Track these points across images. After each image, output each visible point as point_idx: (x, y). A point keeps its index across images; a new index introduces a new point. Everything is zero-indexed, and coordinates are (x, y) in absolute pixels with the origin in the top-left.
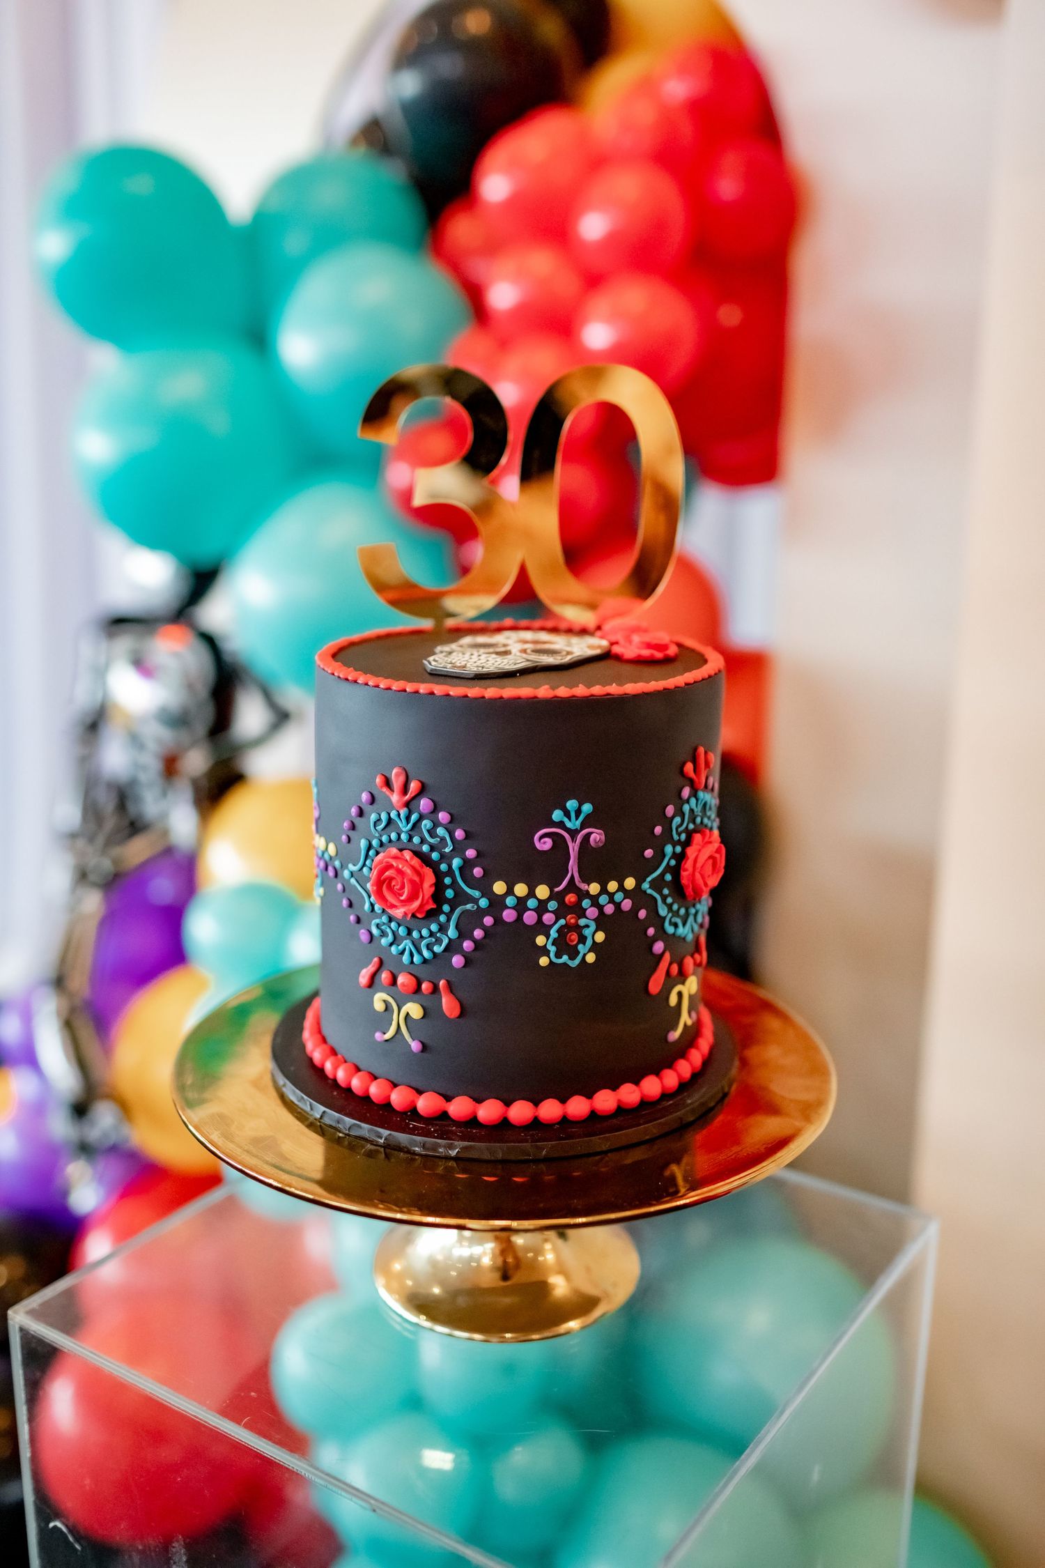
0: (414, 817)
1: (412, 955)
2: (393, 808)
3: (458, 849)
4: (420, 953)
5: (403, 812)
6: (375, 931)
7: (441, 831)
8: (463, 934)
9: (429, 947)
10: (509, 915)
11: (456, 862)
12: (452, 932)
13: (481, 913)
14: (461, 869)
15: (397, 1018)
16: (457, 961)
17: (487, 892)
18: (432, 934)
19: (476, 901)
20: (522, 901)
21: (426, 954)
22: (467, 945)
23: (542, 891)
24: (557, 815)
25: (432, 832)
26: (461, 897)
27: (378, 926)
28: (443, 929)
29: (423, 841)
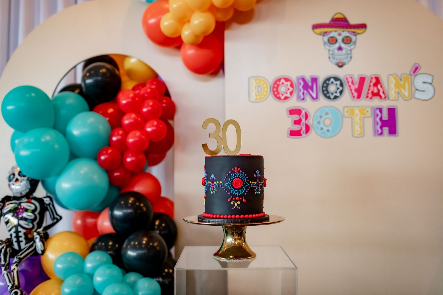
0: (239, 173)
1: (238, 194)
2: (235, 173)
3: (246, 177)
4: (240, 193)
5: (237, 173)
6: (232, 192)
7: (243, 175)
8: (246, 189)
9: (241, 192)
10: (252, 186)
11: (245, 179)
12: (245, 190)
13: (249, 186)
14: (246, 180)
15: (236, 205)
16: (245, 194)
17: (249, 183)
18: (242, 190)
19: (248, 184)
20: (253, 184)
21: (241, 193)
22: (247, 191)
23: (255, 183)
24: (256, 172)
25: (242, 175)
26: (246, 184)
27: (232, 191)
28: (243, 189)
29: (240, 177)
